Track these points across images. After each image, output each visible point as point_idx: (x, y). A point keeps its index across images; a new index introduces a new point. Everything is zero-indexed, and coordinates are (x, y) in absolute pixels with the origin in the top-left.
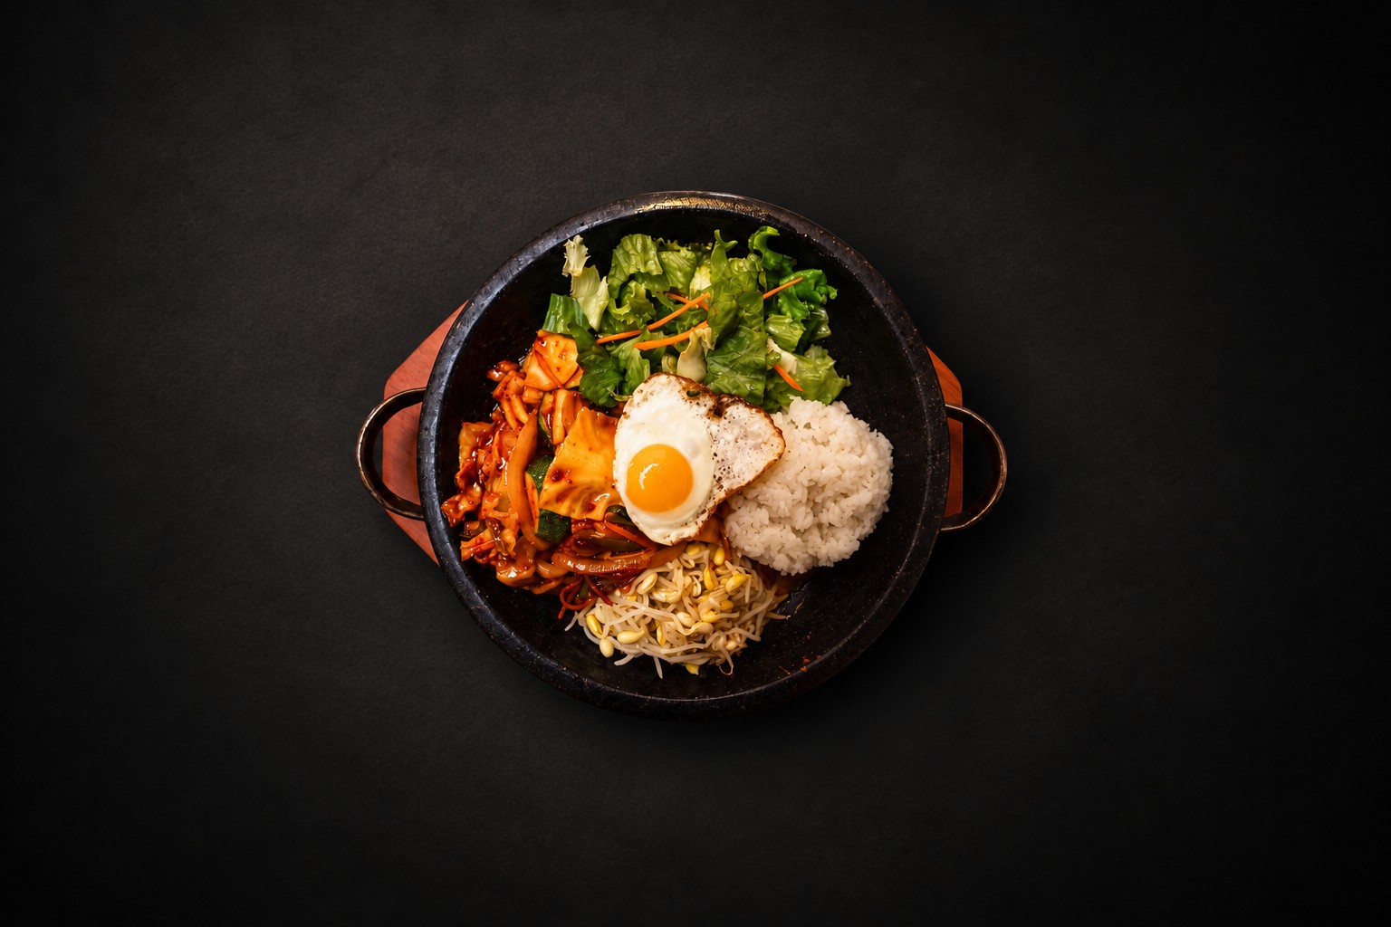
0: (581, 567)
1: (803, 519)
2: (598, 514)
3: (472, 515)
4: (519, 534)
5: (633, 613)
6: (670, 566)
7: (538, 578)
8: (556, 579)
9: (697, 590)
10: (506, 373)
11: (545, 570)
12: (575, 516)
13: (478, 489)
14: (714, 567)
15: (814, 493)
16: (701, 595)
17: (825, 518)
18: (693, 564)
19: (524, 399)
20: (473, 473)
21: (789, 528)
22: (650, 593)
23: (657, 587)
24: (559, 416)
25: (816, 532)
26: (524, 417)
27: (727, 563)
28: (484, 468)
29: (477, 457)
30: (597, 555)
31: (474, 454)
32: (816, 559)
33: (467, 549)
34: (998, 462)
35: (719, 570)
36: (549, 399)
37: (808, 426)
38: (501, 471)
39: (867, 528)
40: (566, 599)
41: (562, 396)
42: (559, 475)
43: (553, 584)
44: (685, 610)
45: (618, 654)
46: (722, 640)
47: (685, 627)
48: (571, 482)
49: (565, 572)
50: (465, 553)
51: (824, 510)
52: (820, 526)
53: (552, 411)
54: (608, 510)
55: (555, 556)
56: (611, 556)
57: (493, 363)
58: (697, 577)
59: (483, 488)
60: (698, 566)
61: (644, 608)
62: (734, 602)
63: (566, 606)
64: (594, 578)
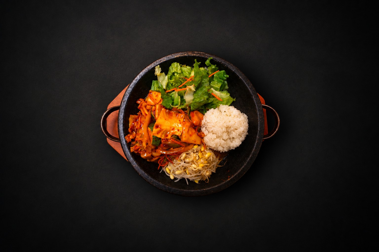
0: (165, 153)
1: (225, 136)
2: (169, 137)
3: (133, 140)
4: (147, 144)
5: (180, 165)
6: (190, 151)
7: (152, 157)
8: (158, 157)
9: (197, 158)
10: (141, 101)
11: (154, 154)
12: (163, 138)
13: (135, 133)
14: (202, 152)
15: (228, 129)
16: (198, 159)
17: (231, 136)
18: (195, 151)
19: (147, 108)
20: (133, 128)
21: (221, 139)
22: (184, 159)
23: (186, 157)
24: (157, 111)
25: (229, 140)
26: (147, 113)
27: (205, 150)
28: (136, 127)
29: (134, 124)
30: (169, 149)
31: (133, 124)
32: (230, 147)
33: (132, 149)
34: (277, 120)
35: (203, 152)
36: (154, 107)
37: (225, 112)
38: (141, 127)
39: (243, 138)
40: (160, 163)
41: (157, 106)
42: (157, 127)
43: (157, 158)
44: (194, 164)
45: (175, 179)
46: (205, 172)
47: (194, 168)
48: (161, 129)
49: (160, 154)
50: (132, 150)
51: (231, 134)
52: (230, 139)
53: (155, 110)
54: (172, 136)
55: (157, 150)
56: (173, 149)
57: (138, 99)
58: (197, 155)
59: (136, 132)
60: (197, 152)
61: (183, 163)
62: (208, 161)
63: (160, 165)
64: (168, 155)
